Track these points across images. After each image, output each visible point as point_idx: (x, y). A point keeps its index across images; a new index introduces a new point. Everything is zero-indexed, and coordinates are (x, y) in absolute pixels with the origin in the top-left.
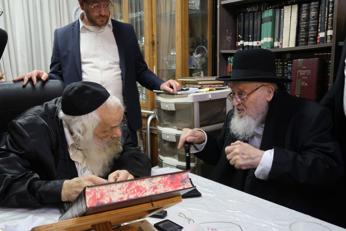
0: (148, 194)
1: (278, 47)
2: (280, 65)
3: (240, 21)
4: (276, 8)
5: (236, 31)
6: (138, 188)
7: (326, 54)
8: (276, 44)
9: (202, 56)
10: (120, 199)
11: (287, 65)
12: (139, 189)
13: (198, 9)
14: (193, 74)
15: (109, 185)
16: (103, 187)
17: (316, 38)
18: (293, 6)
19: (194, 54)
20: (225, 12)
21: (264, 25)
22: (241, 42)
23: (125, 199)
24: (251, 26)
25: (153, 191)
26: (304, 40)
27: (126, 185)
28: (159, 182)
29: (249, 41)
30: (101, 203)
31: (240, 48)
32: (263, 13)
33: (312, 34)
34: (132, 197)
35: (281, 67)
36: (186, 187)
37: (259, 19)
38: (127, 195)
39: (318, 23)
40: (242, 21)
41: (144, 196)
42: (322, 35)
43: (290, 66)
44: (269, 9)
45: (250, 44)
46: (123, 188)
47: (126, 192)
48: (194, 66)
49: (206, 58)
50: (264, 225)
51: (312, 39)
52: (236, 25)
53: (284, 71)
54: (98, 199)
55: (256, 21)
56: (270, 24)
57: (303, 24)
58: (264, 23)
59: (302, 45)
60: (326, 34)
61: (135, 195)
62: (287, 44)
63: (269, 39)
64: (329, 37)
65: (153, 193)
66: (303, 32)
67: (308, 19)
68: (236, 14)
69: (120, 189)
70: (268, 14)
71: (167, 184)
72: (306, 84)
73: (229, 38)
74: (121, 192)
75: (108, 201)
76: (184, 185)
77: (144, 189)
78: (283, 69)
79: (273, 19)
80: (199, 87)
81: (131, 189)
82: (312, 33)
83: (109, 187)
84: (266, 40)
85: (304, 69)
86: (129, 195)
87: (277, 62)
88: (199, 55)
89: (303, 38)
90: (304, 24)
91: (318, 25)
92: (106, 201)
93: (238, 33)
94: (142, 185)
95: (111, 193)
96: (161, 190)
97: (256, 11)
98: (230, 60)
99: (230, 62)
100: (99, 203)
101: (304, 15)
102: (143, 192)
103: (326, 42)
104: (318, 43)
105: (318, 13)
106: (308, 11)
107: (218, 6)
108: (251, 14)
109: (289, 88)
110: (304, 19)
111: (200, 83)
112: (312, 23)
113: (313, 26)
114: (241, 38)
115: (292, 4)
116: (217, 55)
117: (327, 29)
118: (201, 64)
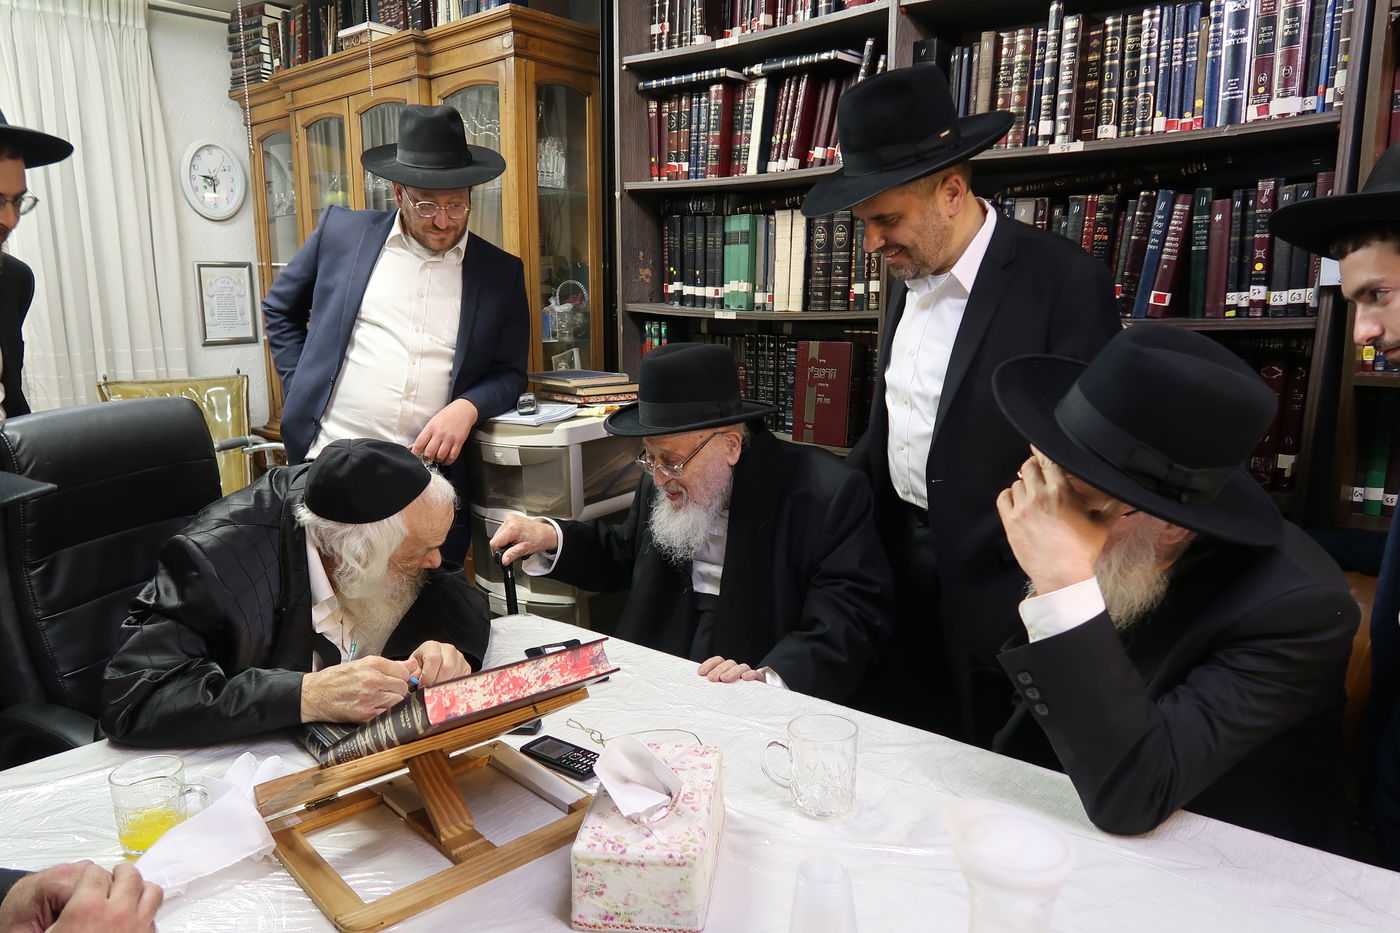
0: (534, 691)
1: (764, 304)
2: (770, 349)
3: (672, 230)
4: (756, 212)
5: (663, 256)
6: (515, 680)
7: (867, 332)
8: (759, 298)
9: (575, 310)
10: (485, 704)
11: (784, 350)
12: (517, 683)
13: (561, 184)
14: (553, 358)
15: (464, 681)
16: (453, 686)
17: (847, 291)
18: (795, 211)
19: (553, 301)
20: (634, 207)
21: (731, 251)
22: (676, 286)
23: (495, 704)
24: (700, 248)
25: (543, 684)
26: (820, 294)
27: (493, 678)
28: (551, 667)
29: (695, 284)
30: (453, 716)
31: (674, 300)
32: (727, 218)
33: (840, 281)
34: (506, 698)
35: (772, 353)
36: (602, 672)
37: (719, 233)
38: (496, 696)
39: (851, 258)
40: (678, 234)
41: (527, 694)
42: (858, 289)
43: (790, 353)
44: (742, 212)
45: (699, 291)
46: (488, 684)
47: (495, 691)
48: (554, 335)
49: (586, 315)
50: (742, 729)
51: (839, 293)
52: (663, 241)
53: (778, 362)
54: (447, 708)
55: (711, 236)
56: (744, 249)
57: (819, 258)
58: (732, 246)
59: (816, 305)
60: (867, 288)
61: (511, 695)
62: (785, 299)
63: (744, 287)
64: (873, 297)
65: (544, 688)
66: (818, 276)
67: (829, 246)
68: (662, 212)
69: (483, 686)
70: (739, 224)
71: (567, 670)
72: (828, 401)
73: (646, 273)
74: (486, 692)
75: (465, 711)
76: (596, 667)
77: (527, 681)
78: (777, 358)
79: (750, 238)
80: (579, 402)
81: (502, 684)
82: (838, 280)
83: (463, 685)
84: (736, 286)
85: (822, 366)
86: (500, 697)
87: (763, 340)
88: (567, 307)
89: (817, 290)
90: (821, 258)
91: (851, 264)
92: (461, 711)
93: (667, 262)
94: (522, 676)
95: (468, 695)
96: (557, 681)
97: (710, 214)
98: (650, 329)
99: (651, 335)
100: (449, 715)
101: (820, 237)
102: (525, 687)
103: (868, 309)
104: (851, 305)
105: (851, 236)
106: (829, 229)
107: (617, 195)
108: (698, 218)
109: (790, 404)
110: (819, 245)
111: (579, 392)
112: (839, 257)
113: (839, 264)
114: (675, 276)
115: (794, 207)
116: (615, 312)
117: (869, 279)
118: (572, 329)
